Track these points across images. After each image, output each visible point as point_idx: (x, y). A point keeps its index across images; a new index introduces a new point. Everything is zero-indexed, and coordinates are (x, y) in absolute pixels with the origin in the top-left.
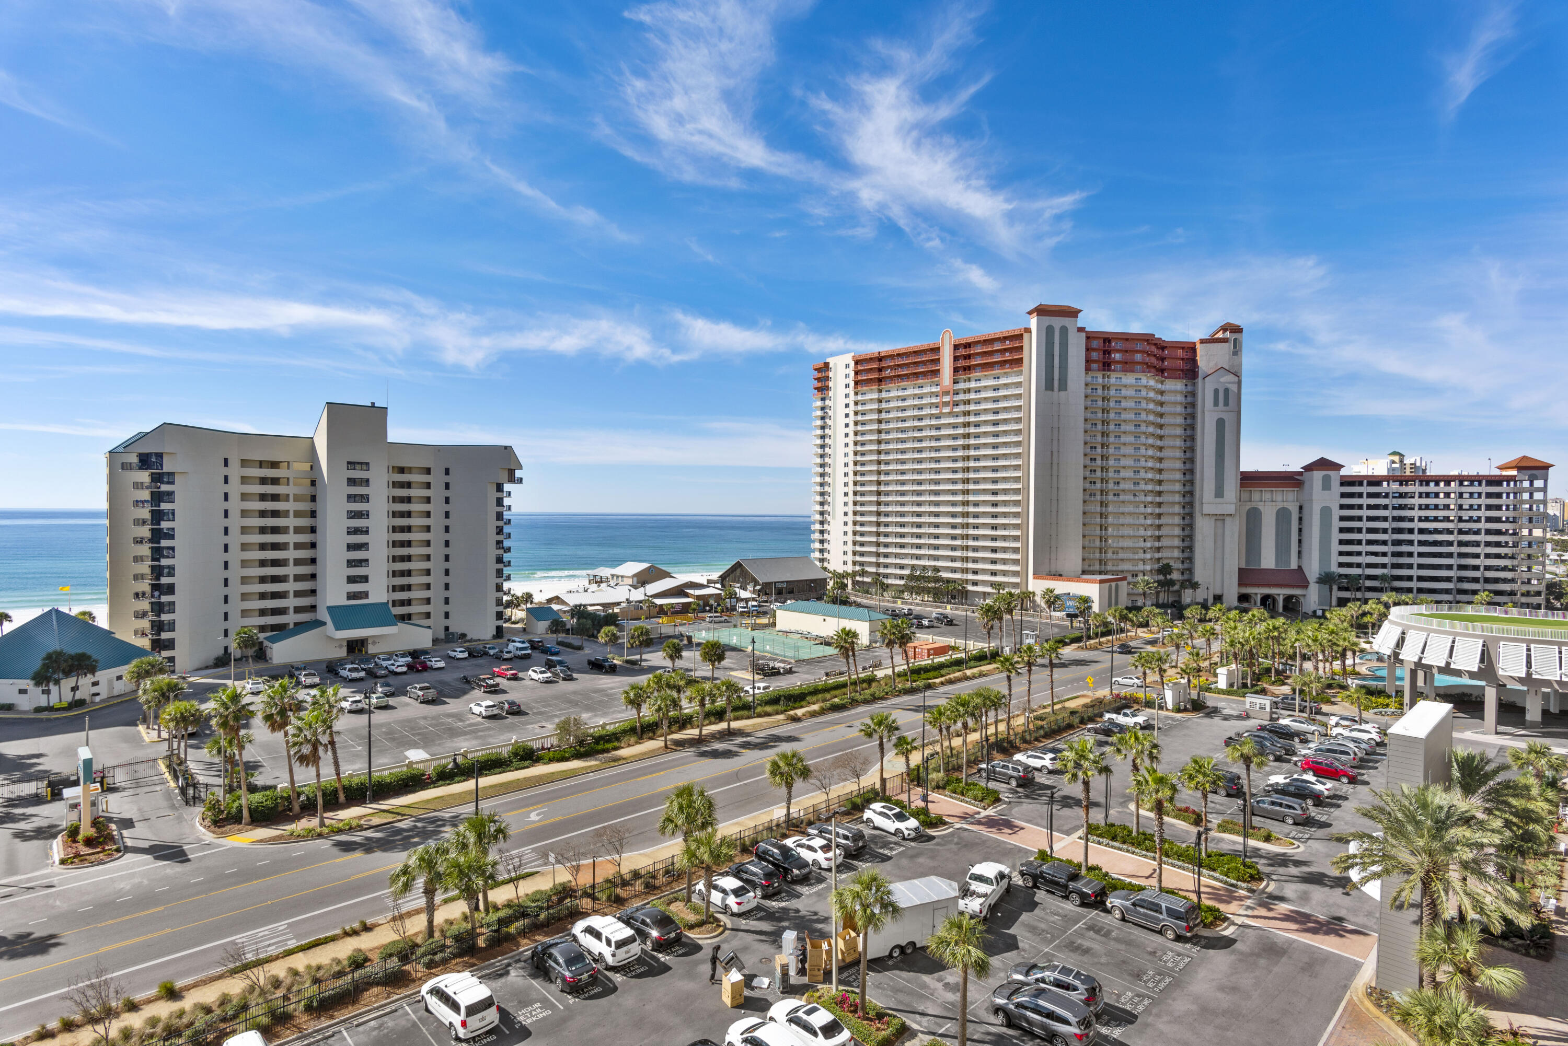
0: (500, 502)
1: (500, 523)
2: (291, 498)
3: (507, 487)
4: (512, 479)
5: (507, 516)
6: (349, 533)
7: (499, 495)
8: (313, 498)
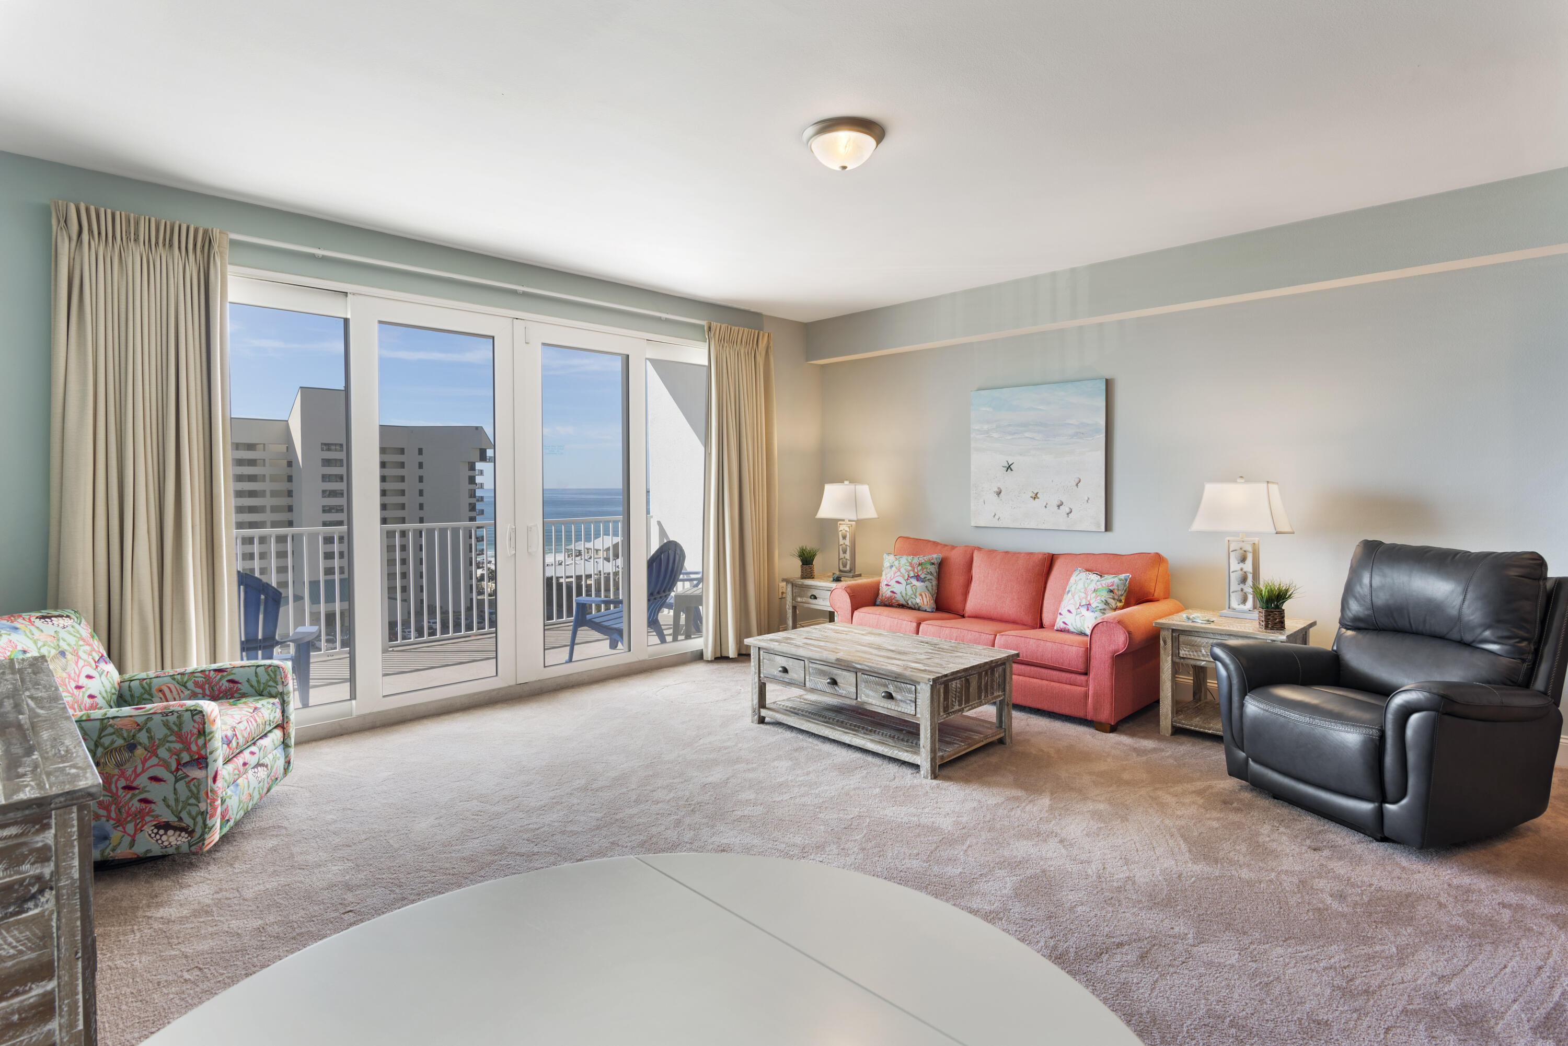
0: (472, 480)
1: (473, 500)
2: (267, 479)
3: (479, 466)
4: (483, 458)
5: (479, 493)
6: (324, 511)
7: (471, 473)
8: (290, 479)
